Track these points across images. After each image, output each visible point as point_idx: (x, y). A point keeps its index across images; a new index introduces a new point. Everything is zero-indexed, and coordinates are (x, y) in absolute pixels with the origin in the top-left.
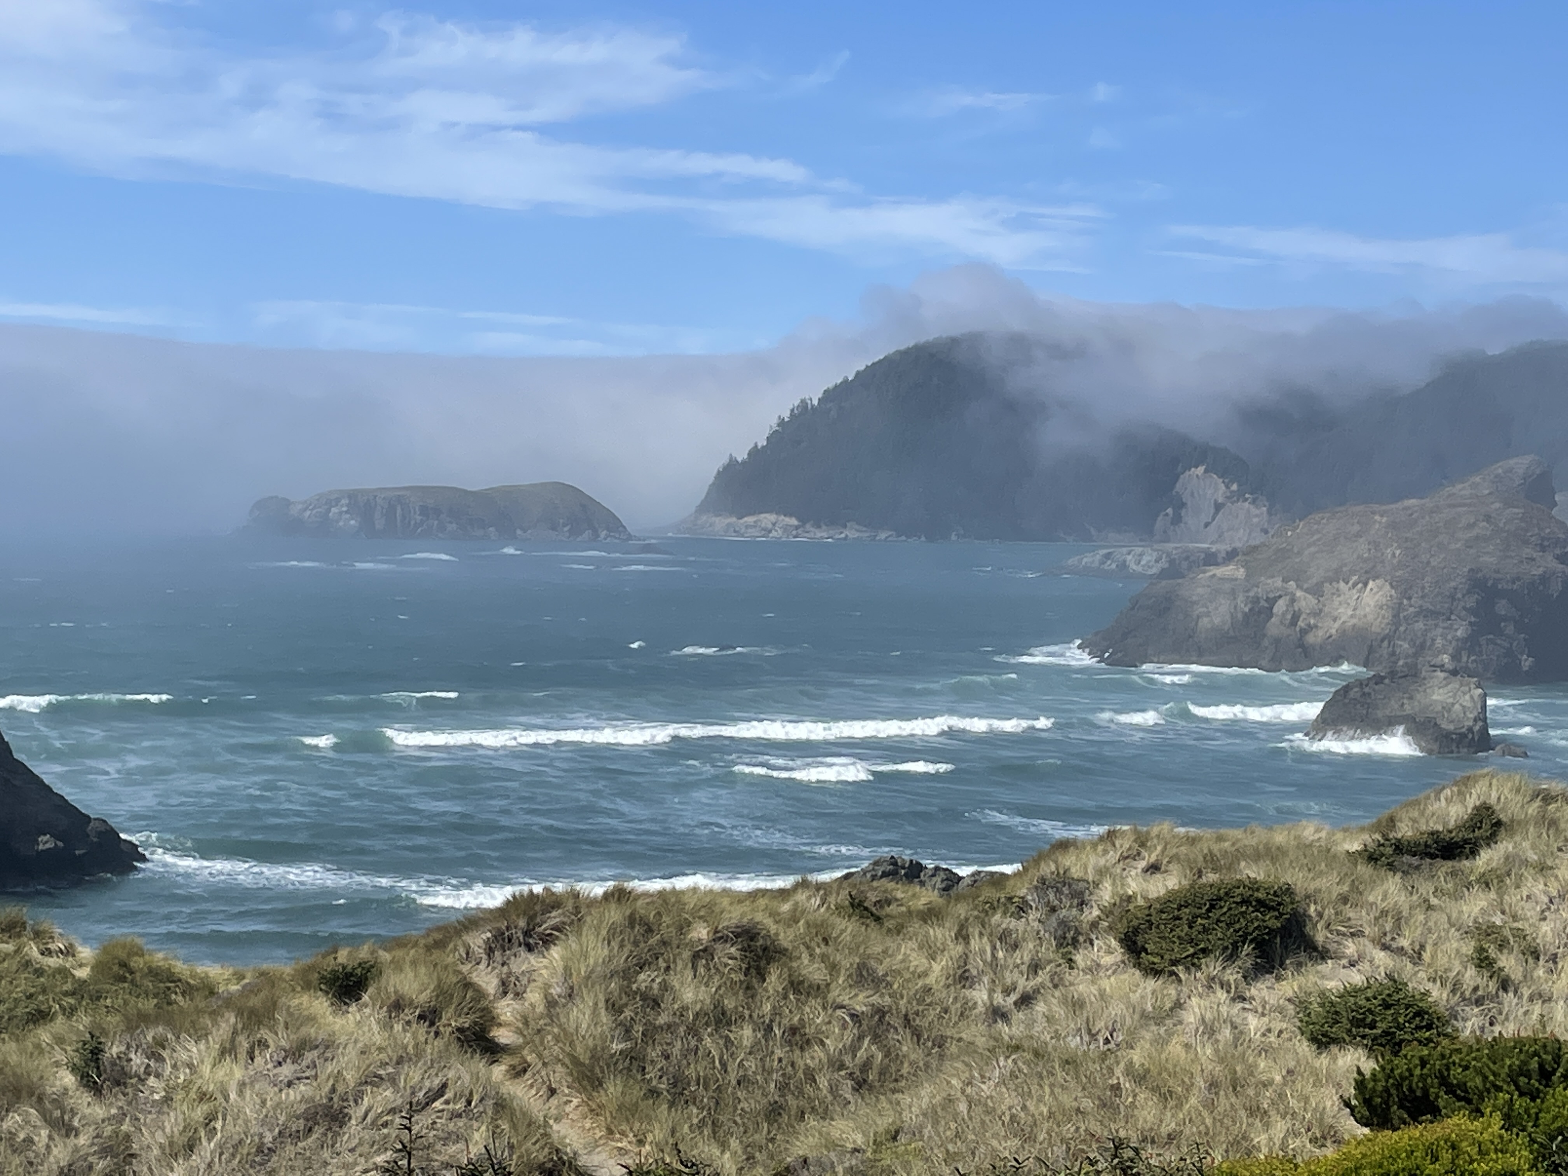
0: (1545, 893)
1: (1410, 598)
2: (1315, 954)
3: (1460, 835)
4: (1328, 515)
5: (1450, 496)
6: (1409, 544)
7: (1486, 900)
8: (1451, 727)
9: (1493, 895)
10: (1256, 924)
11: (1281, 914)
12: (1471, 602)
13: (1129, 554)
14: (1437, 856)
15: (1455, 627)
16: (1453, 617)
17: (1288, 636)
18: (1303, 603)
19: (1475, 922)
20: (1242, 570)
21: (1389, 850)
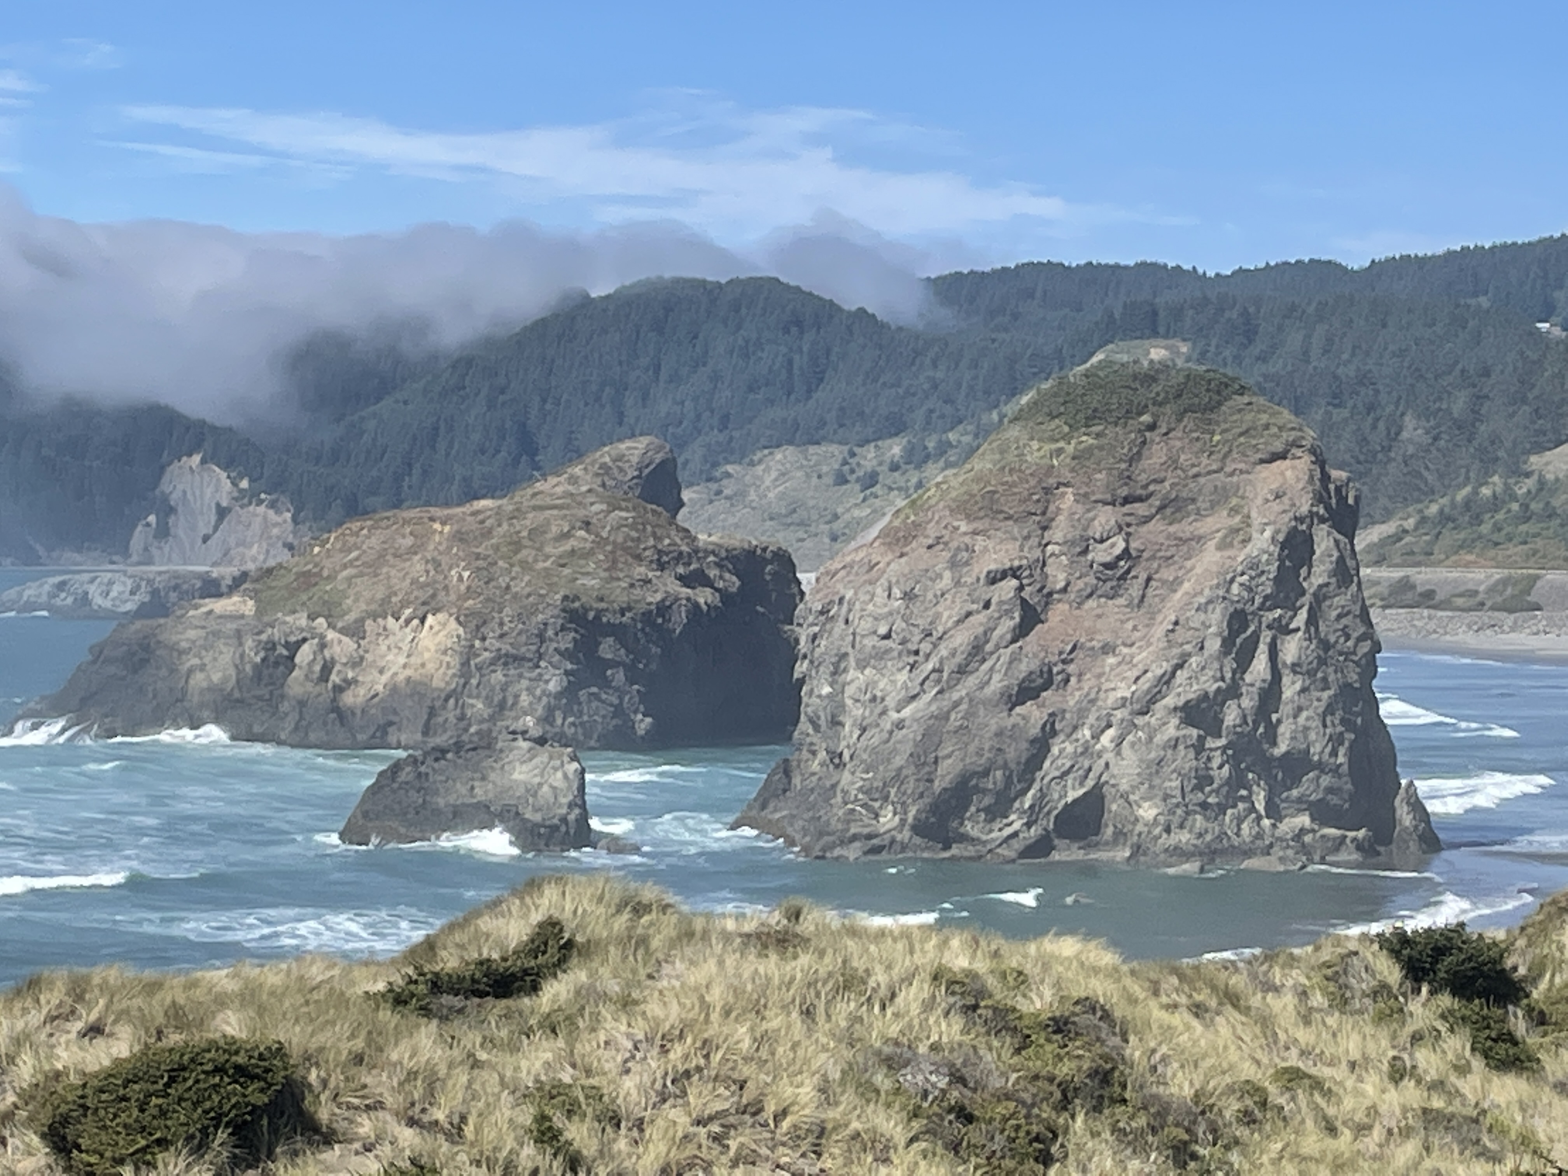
0: (629, 1036)
1: (484, 639)
2: (317, 1137)
3: (519, 963)
4: (369, 523)
5: (535, 495)
6: (481, 563)
7: (552, 1051)
8: (537, 817)
9: (561, 1043)
10: (233, 1101)
11: (271, 1085)
12: (566, 642)
13: (92, 581)
14: (487, 994)
15: (546, 677)
16: (543, 664)
17: (320, 695)
18: (337, 649)
19: (537, 1081)
20: (251, 603)
21: (422, 989)
